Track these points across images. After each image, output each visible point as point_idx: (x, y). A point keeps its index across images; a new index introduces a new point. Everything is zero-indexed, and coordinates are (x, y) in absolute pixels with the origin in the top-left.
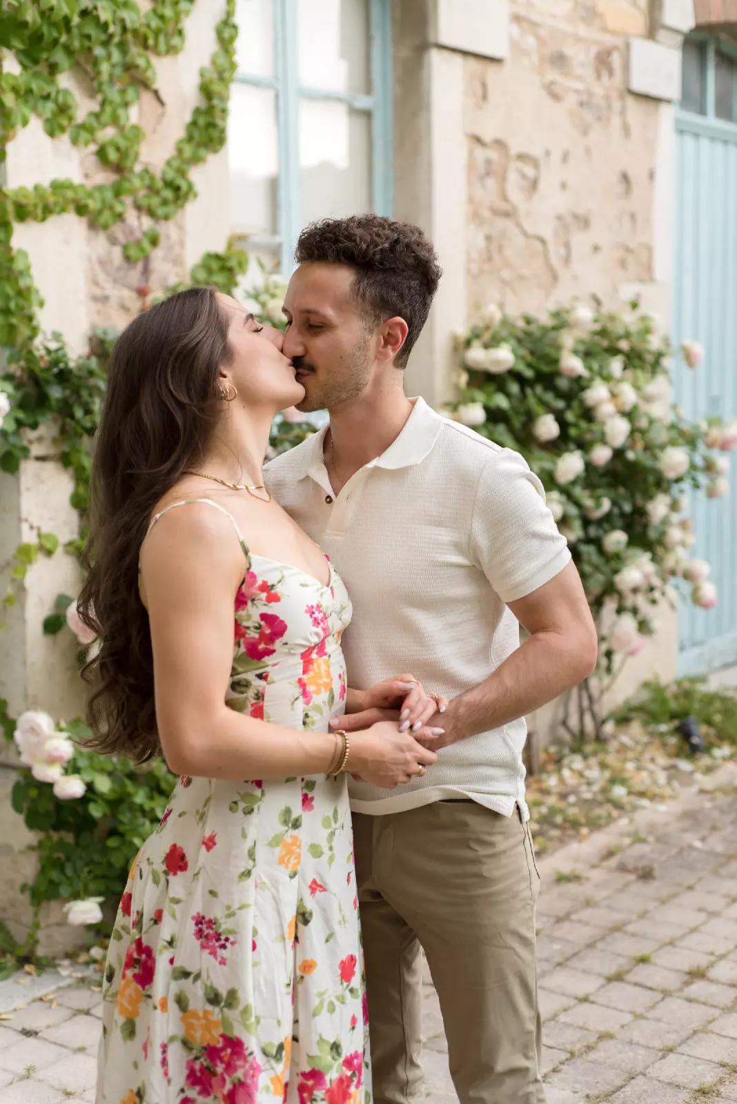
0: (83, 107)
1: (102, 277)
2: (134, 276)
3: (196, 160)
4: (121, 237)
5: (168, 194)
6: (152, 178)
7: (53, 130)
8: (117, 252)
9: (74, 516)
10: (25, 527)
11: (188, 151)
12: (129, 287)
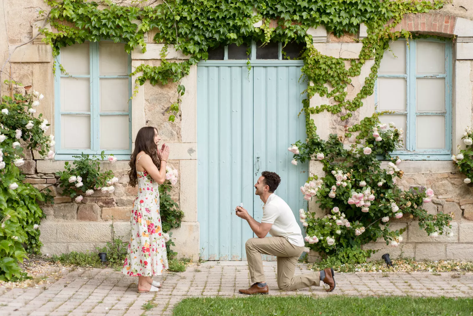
0: (330, 90)
1: (335, 123)
2: (344, 123)
3: (362, 98)
4: (340, 115)
5: (354, 106)
6: (350, 103)
7: (321, 95)
8: (339, 119)
9: (324, 172)
10: (310, 174)
11: (360, 96)
12: (342, 126)
